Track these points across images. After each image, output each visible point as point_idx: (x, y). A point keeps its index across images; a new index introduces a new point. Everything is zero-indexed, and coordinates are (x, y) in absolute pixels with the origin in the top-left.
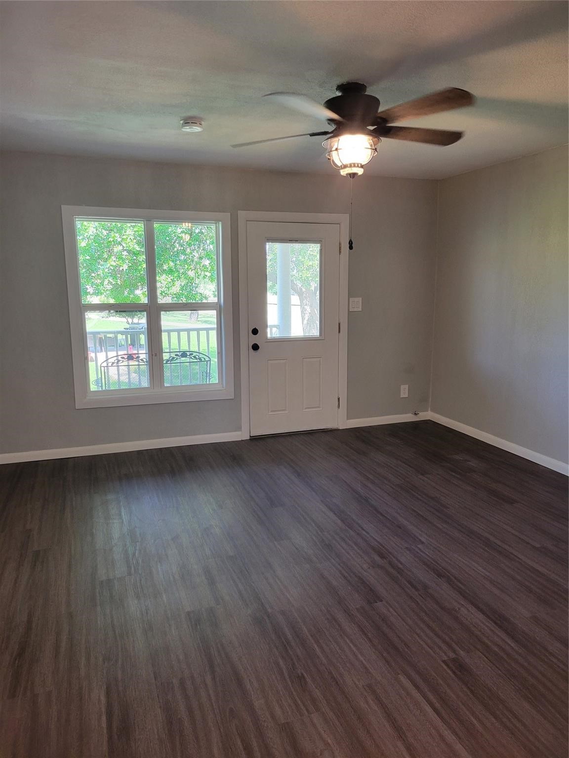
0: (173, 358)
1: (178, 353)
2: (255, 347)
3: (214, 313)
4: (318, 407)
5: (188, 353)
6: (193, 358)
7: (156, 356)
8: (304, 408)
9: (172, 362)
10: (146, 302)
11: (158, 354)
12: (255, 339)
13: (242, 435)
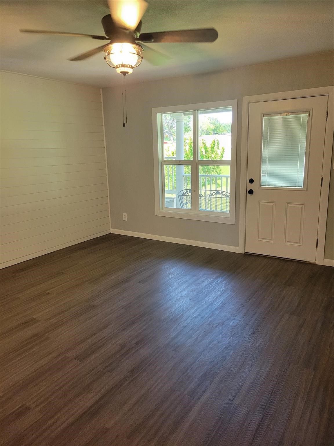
0: (212, 194)
1: (215, 191)
2: (251, 192)
3: (228, 167)
4: (299, 243)
5: (220, 192)
6: (223, 195)
7: (195, 192)
8: (286, 241)
9: (212, 196)
10: (192, 159)
11: (196, 191)
12: (250, 186)
13: (239, 250)
